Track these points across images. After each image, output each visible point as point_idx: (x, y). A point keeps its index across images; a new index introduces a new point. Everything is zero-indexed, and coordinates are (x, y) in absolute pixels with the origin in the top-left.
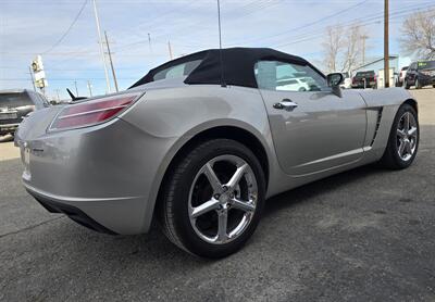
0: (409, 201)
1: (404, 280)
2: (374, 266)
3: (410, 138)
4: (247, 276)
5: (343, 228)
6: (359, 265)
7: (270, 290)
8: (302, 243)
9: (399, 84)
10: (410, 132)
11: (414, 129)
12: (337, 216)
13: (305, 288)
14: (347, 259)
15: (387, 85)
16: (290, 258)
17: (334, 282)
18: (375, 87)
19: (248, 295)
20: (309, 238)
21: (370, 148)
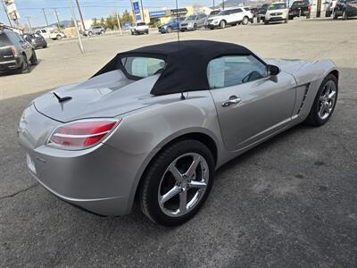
0: (321, 164)
1: (310, 248)
2: (291, 234)
3: (329, 101)
4: (201, 241)
5: (271, 193)
6: (280, 232)
7: (218, 256)
8: (240, 209)
9: (329, 13)
10: (330, 96)
11: (333, 93)
12: (267, 180)
13: (242, 254)
14: (272, 226)
15: (318, 14)
16: (231, 224)
17: (262, 248)
18: (308, 16)
19: (202, 260)
20: (245, 203)
21: (296, 116)
